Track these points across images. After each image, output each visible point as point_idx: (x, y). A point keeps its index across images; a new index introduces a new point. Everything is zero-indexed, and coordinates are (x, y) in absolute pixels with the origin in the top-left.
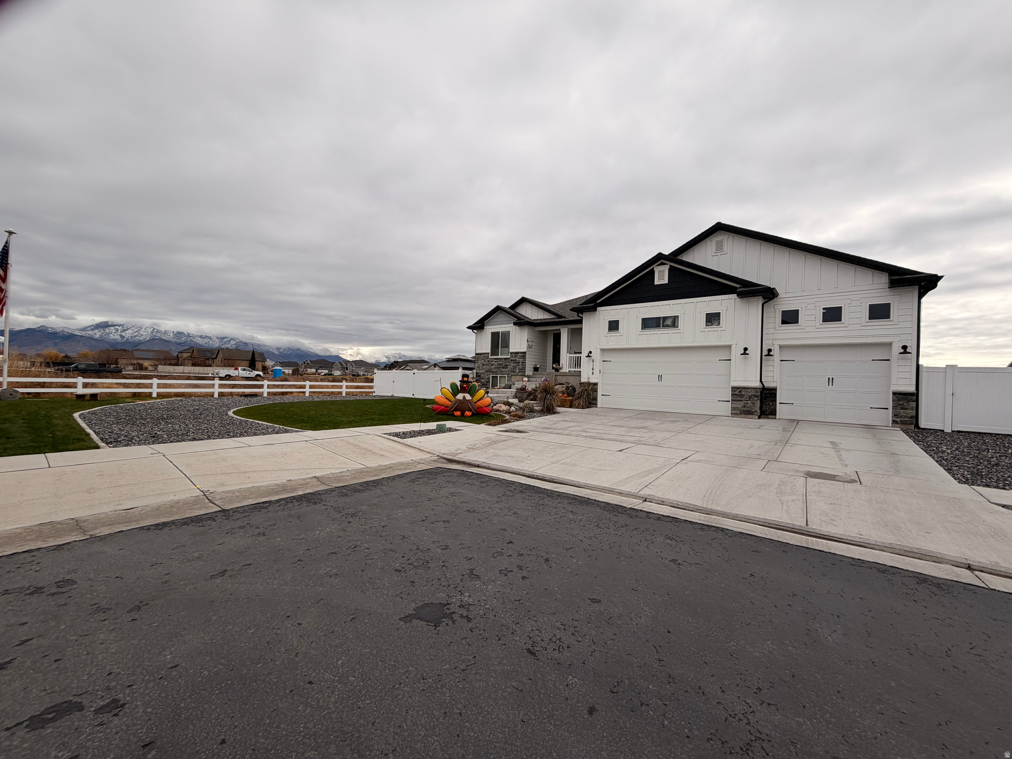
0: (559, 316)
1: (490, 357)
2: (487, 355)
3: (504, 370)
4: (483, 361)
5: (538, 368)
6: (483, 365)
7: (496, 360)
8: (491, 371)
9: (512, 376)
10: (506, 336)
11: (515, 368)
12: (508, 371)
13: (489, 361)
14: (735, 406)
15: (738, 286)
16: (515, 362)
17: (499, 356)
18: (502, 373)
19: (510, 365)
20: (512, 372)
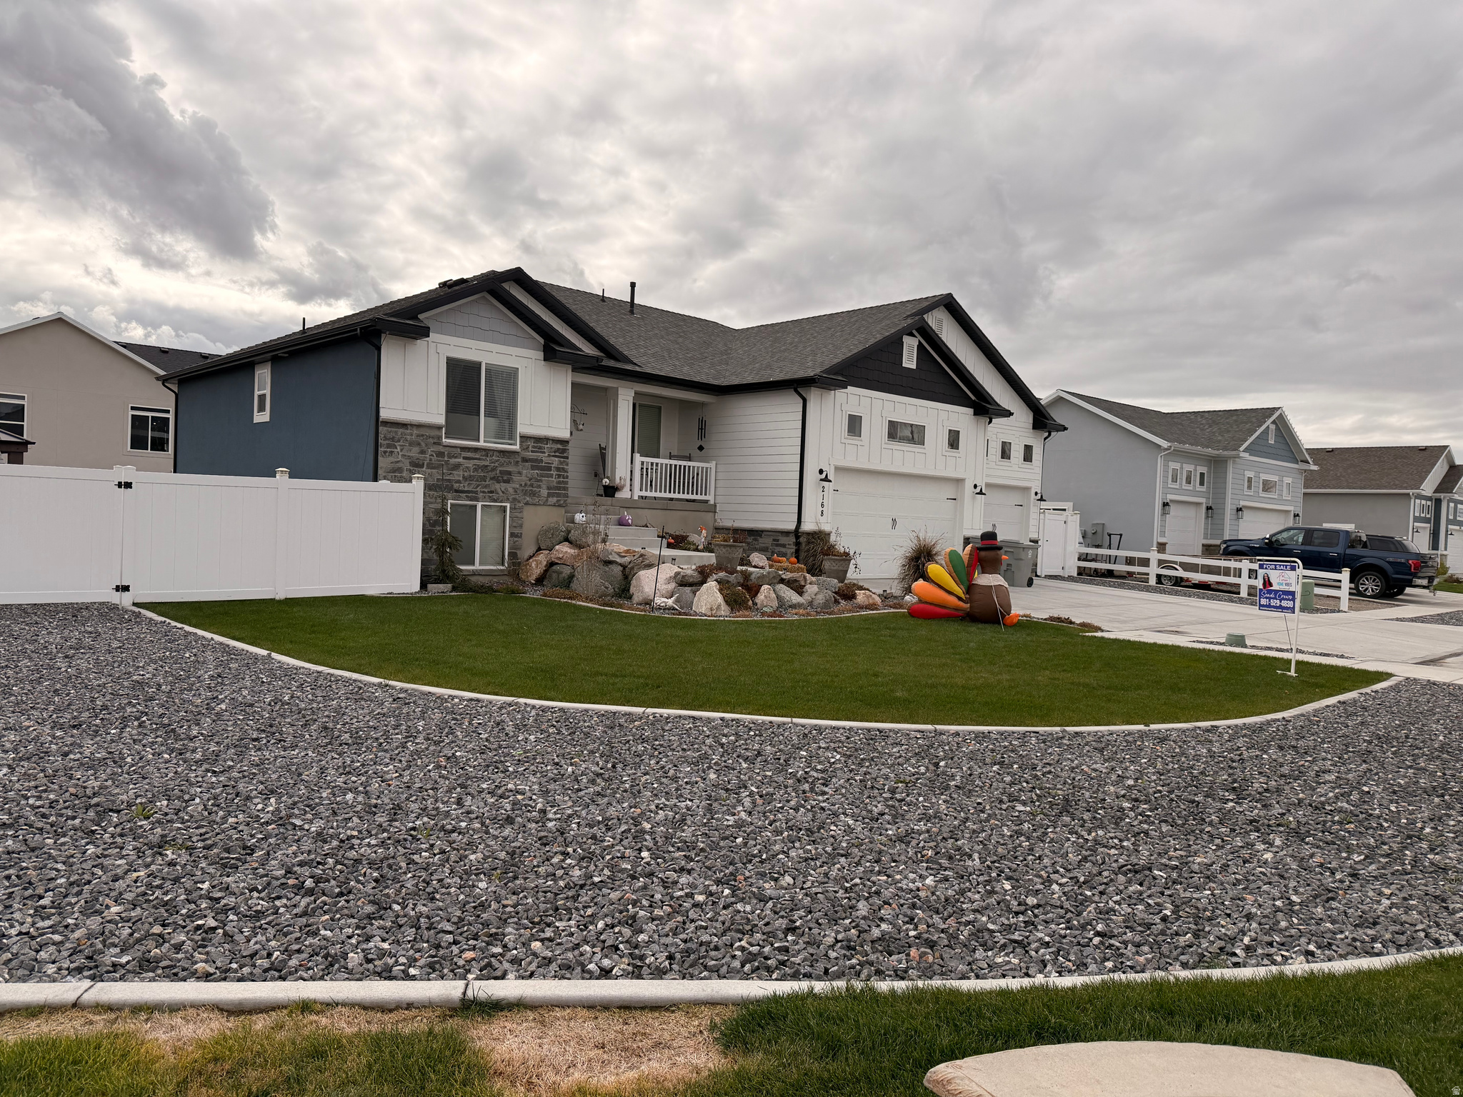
0: (614, 356)
1: (445, 441)
2: (436, 433)
3: (497, 486)
4: (416, 450)
6: (417, 465)
7: (469, 455)
8: (450, 489)
10: (506, 380)
11: (535, 484)
12: (513, 490)
13: (441, 454)
15: (973, 398)
16: (536, 465)
17: (479, 441)
18: (491, 495)
19: (520, 473)
20: (525, 493)
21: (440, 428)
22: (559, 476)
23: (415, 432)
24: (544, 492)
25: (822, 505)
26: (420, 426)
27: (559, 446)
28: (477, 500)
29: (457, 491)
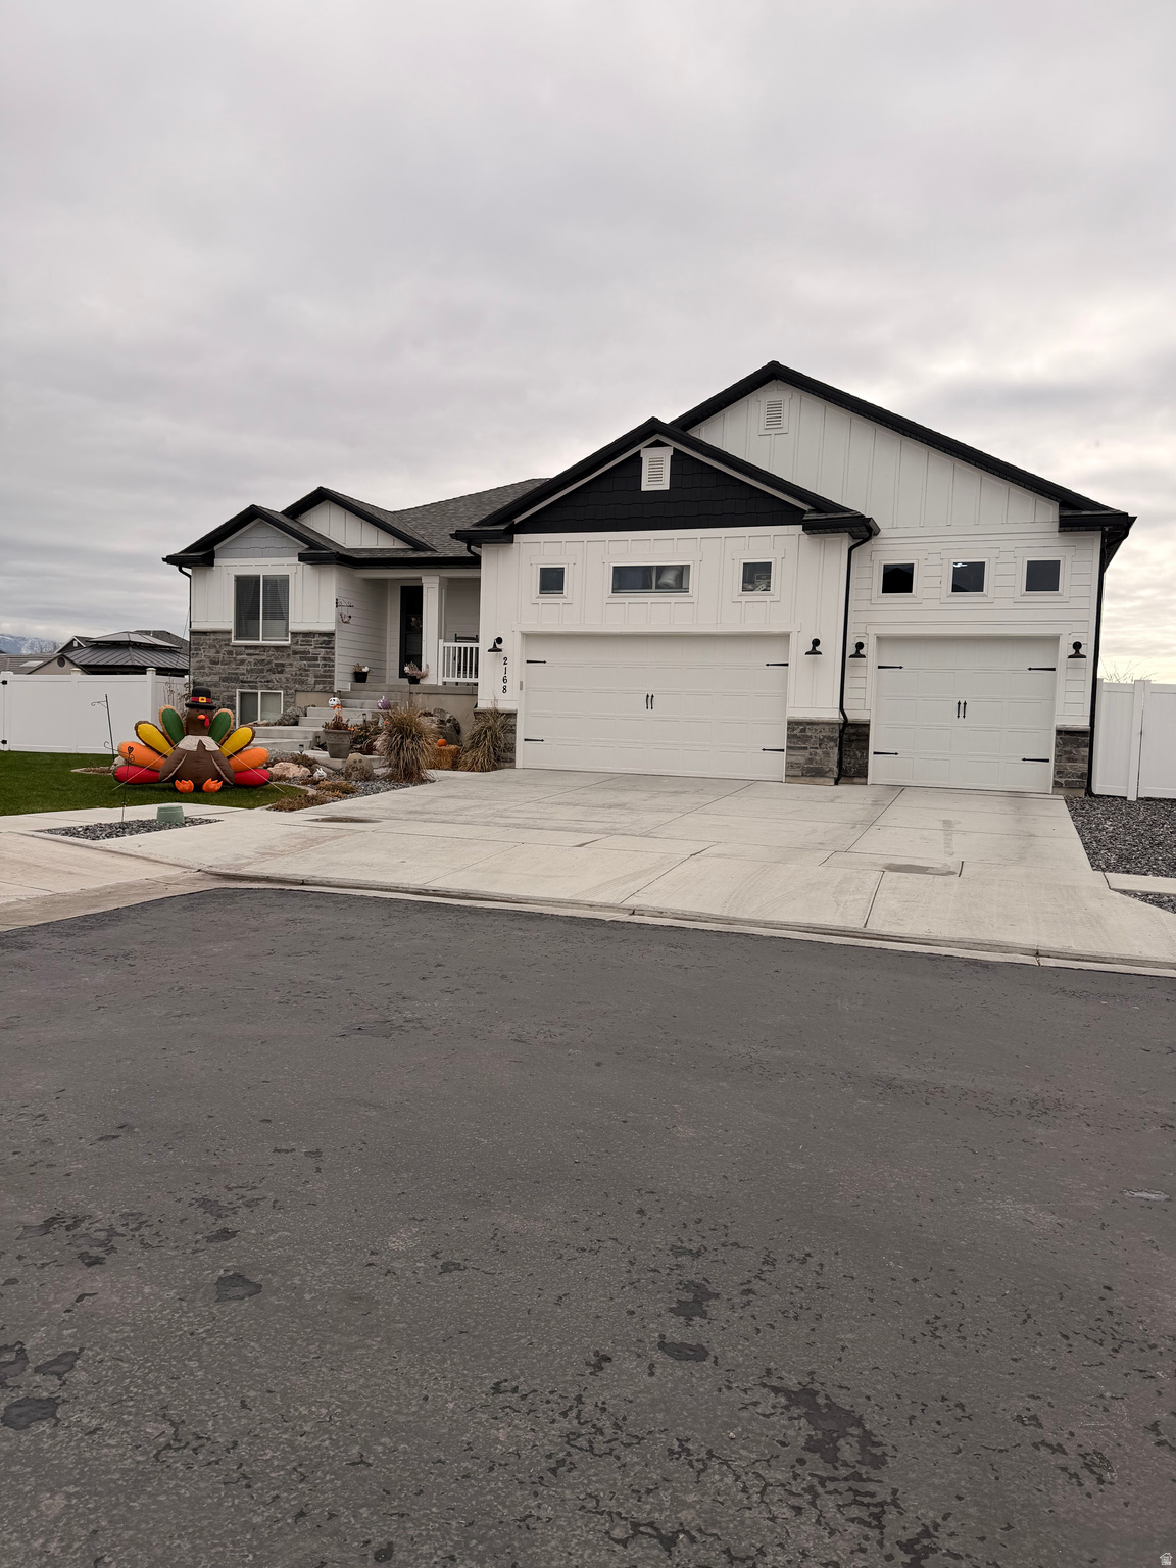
0: (417, 546)
1: (234, 642)
2: (226, 636)
3: (273, 677)
4: (213, 651)
5: (366, 673)
6: (214, 662)
7: (251, 652)
8: (237, 680)
9: (298, 694)
10: (278, 588)
11: (304, 673)
12: (287, 679)
13: (230, 653)
14: (793, 759)
15: (807, 508)
16: (304, 656)
17: (258, 640)
18: (267, 684)
19: (291, 665)
20: (295, 682)
21: (229, 632)
22: (325, 665)
23: (213, 637)
24: (312, 680)
25: (505, 680)
26: (215, 632)
27: (325, 638)
28: (256, 688)
29: (242, 682)
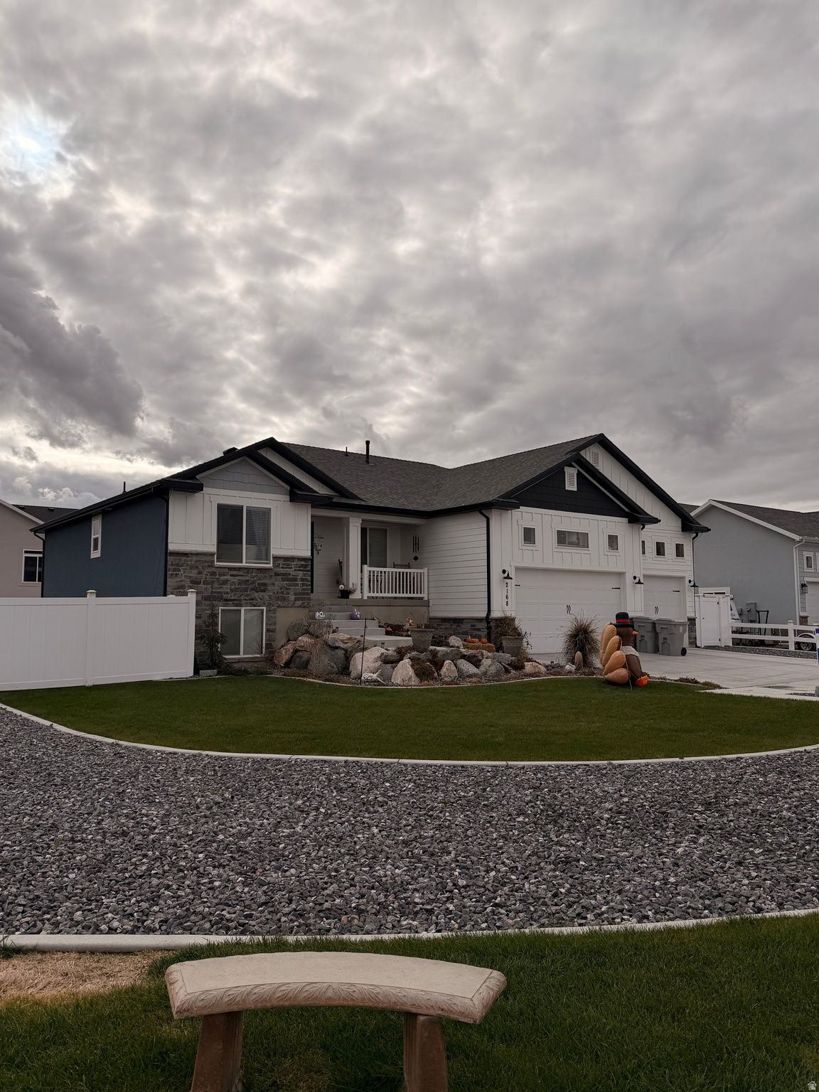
0: (342, 492)
1: (217, 563)
2: (209, 558)
3: (256, 595)
4: (195, 571)
6: (195, 583)
7: (235, 573)
8: (219, 599)
9: (279, 610)
11: (285, 592)
12: (270, 597)
13: (213, 574)
15: (627, 510)
16: (285, 577)
17: (242, 562)
18: (252, 602)
19: (273, 584)
20: (278, 599)
21: (212, 555)
22: (303, 585)
23: (194, 558)
24: (292, 597)
25: (507, 597)
26: (198, 554)
27: (303, 563)
28: (241, 606)
29: (226, 600)
